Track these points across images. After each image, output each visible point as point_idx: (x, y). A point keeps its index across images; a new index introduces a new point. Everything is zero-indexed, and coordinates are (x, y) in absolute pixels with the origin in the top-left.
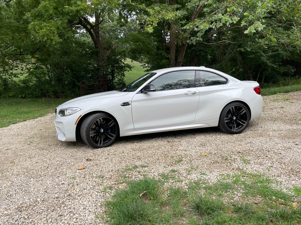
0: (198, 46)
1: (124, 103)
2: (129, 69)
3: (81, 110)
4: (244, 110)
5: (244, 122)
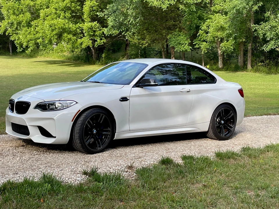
1: (122, 98)
3: (77, 103)
4: (232, 113)
5: (231, 127)
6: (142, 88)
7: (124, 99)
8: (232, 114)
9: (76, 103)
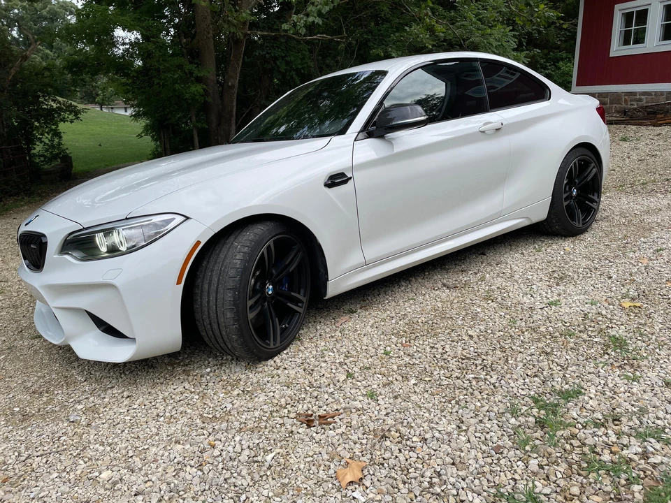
0: (267, 47)
1: (332, 177)
2: (71, 117)
3: (187, 218)
4: (594, 167)
5: (593, 201)
6: (381, 137)
7: (336, 180)
8: (595, 170)
9: (184, 218)
